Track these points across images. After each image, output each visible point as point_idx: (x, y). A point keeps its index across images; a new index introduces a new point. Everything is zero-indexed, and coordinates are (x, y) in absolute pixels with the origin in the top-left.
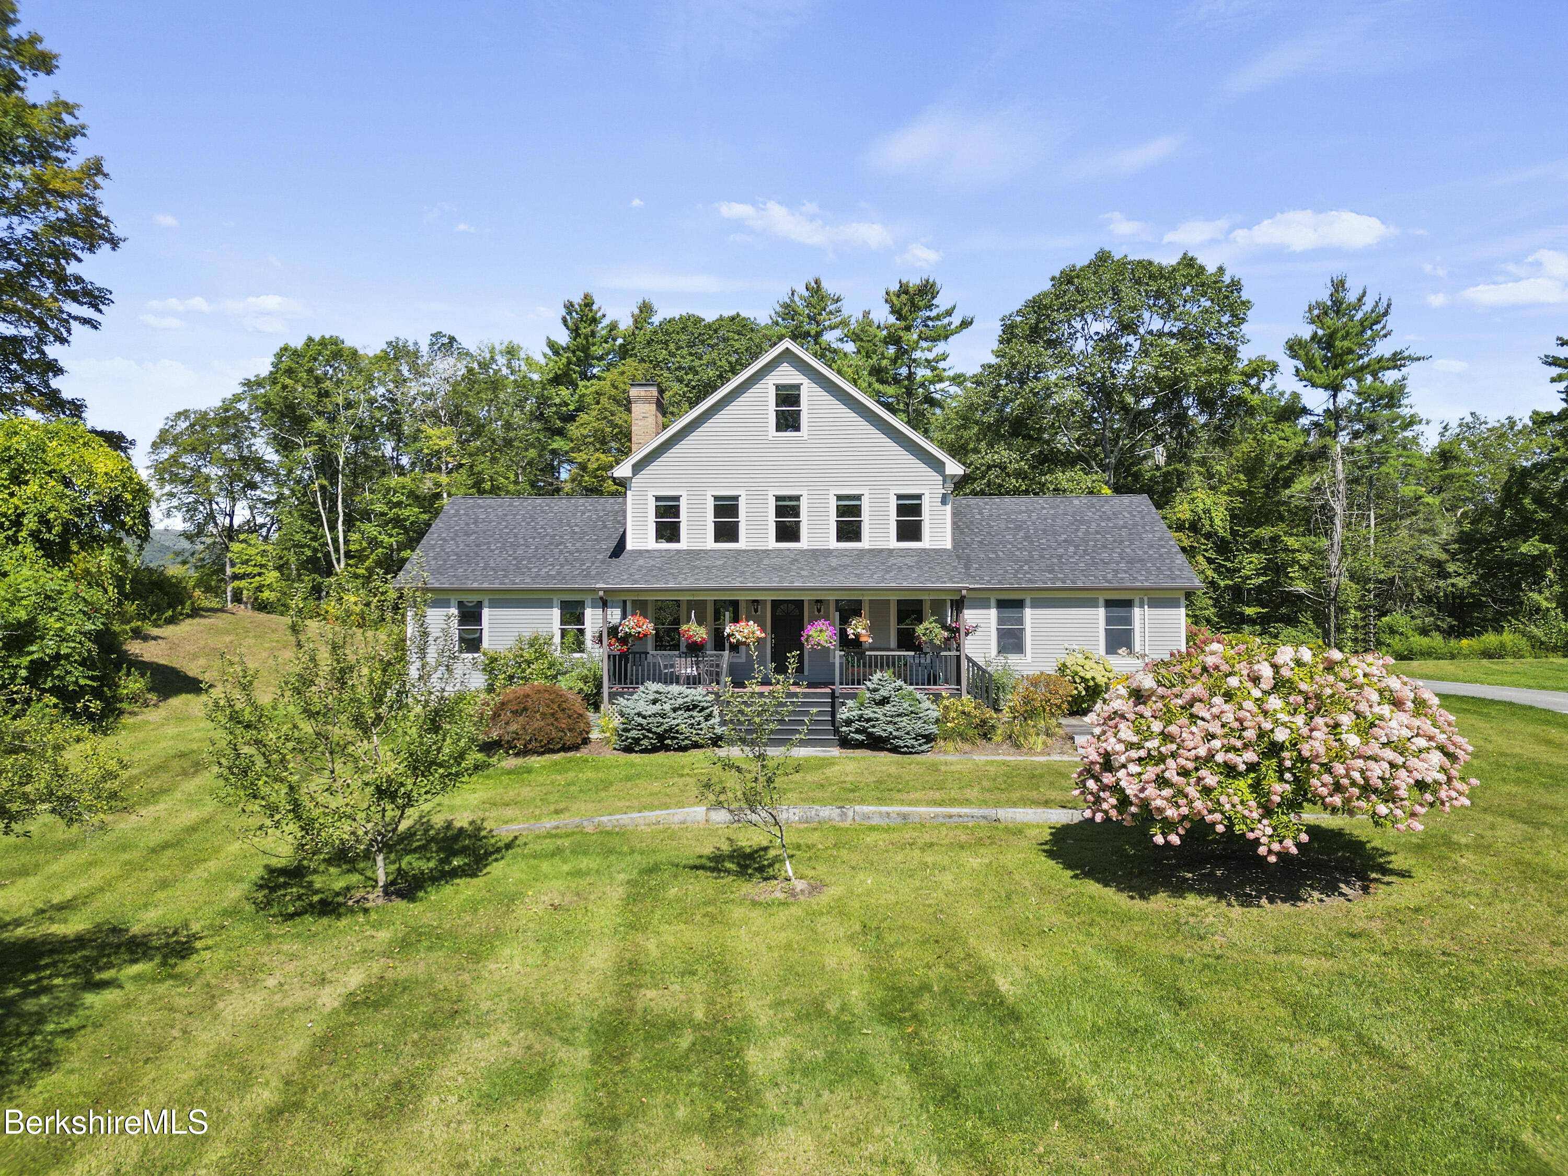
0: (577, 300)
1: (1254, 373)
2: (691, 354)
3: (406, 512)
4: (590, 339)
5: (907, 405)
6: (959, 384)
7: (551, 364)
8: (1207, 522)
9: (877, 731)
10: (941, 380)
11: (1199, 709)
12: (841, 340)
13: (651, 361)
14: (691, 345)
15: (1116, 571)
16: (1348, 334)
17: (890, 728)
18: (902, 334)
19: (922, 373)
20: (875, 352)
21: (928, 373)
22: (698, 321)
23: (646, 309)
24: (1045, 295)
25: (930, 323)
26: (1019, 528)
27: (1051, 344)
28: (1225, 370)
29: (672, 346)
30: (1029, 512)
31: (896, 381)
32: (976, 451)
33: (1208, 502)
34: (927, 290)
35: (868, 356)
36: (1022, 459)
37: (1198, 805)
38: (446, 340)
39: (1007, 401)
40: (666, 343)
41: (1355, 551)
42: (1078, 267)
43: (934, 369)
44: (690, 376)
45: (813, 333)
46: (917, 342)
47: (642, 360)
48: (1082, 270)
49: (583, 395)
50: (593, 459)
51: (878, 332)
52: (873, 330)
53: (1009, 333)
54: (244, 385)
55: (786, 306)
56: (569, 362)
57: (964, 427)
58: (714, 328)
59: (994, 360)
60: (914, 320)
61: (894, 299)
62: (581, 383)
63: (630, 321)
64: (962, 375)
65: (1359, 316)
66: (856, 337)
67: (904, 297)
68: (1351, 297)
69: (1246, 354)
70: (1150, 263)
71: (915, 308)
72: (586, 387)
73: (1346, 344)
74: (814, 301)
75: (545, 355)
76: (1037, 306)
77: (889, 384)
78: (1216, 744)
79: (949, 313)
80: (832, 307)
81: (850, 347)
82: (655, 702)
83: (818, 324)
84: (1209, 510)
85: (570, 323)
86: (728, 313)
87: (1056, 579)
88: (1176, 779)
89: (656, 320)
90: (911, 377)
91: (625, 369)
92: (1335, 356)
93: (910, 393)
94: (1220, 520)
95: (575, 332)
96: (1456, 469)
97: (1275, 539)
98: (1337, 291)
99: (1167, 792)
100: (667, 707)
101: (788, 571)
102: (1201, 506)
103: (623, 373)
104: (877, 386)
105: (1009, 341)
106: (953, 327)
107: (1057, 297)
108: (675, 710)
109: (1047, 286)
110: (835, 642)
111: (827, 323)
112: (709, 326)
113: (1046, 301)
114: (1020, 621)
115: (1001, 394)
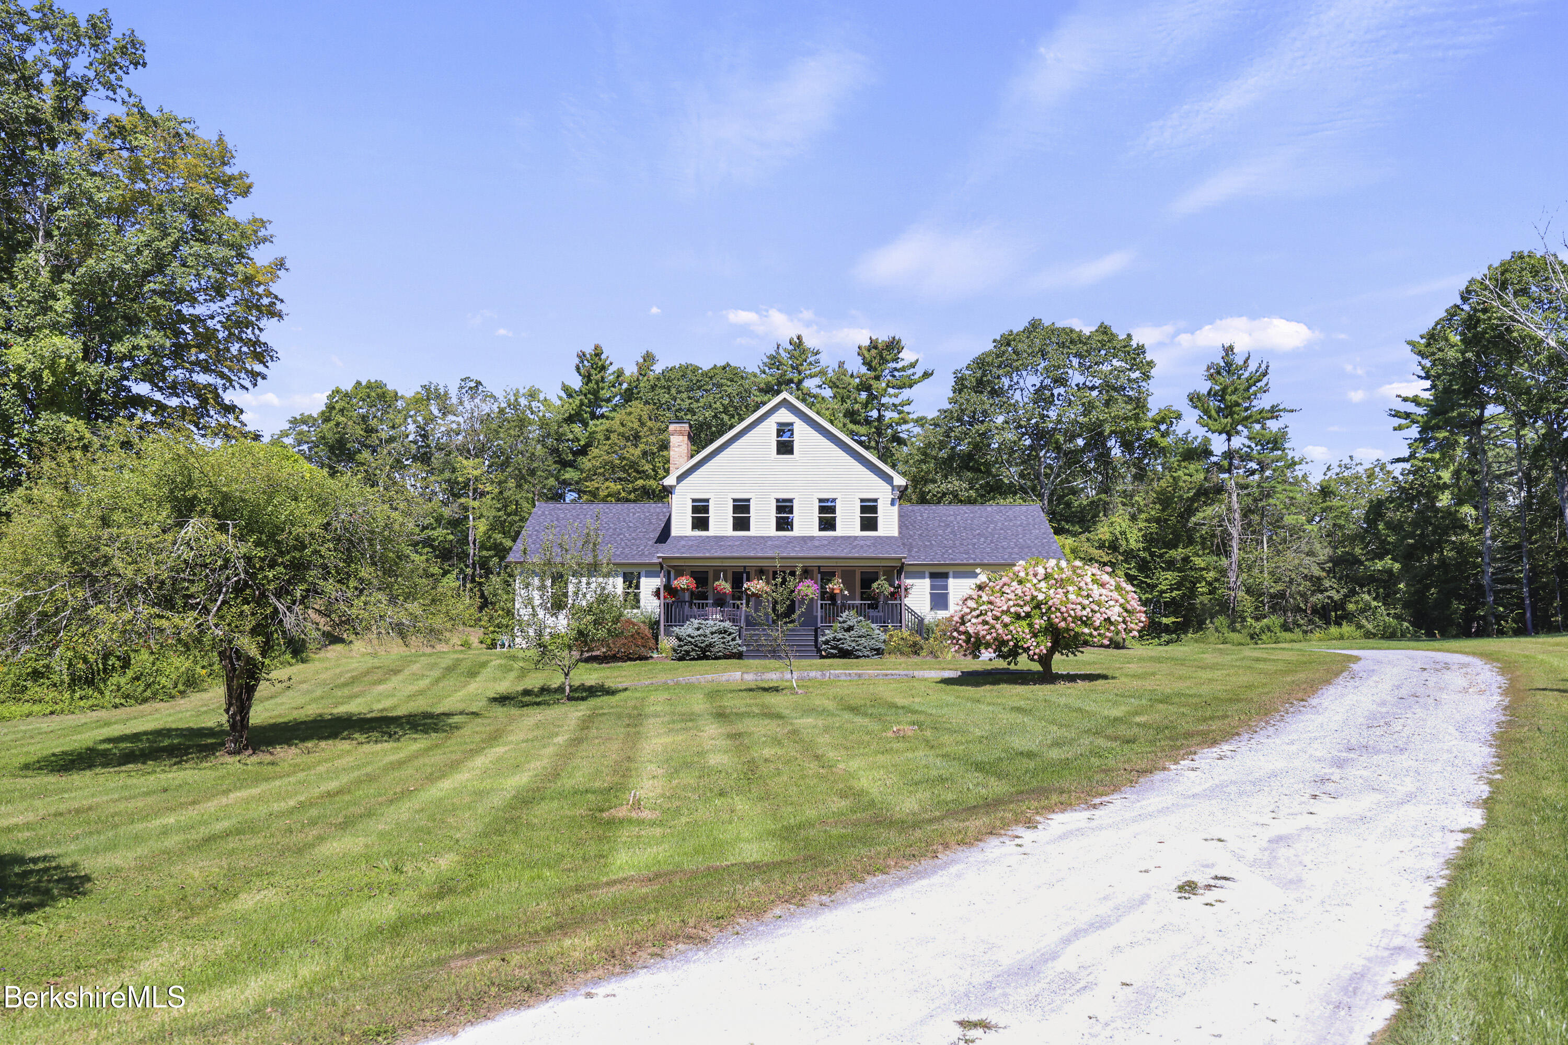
0: (589, 350)
1: (1163, 421)
2: (690, 398)
3: (435, 533)
4: (601, 385)
5: (877, 443)
6: (922, 426)
7: (566, 406)
8: (1124, 543)
9: (846, 646)
10: (906, 422)
11: (1006, 589)
12: (820, 386)
13: (655, 404)
14: (690, 389)
15: (1011, 554)
16: (1236, 389)
17: (854, 644)
18: (872, 382)
19: (889, 415)
20: (849, 397)
21: (895, 415)
22: (695, 369)
23: (649, 358)
24: (988, 354)
25: (896, 374)
26: (947, 526)
27: (994, 393)
28: (1137, 418)
29: (673, 391)
30: (955, 515)
31: (868, 422)
32: (934, 481)
33: (1124, 525)
34: (894, 346)
35: (843, 401)
36: (971, 488)
37: (1000, 631)
38: (473, 384)
39: (959, 440)
40: (669, 388)
41: (1250, 568)
42: (1015, 332)
43: (900, 412)
44: (689, 417)
45: (796, 380)
46: (886, 390)
47: (647, 403)
48: (1017, 334)
49: (594, 432)
50: (604, 487)
51: (851, 380)
52: (847, 379)
53: (960, 385)
54: (291, 422)
55: (772, 357)
56: (582, 404)
57: (923, 461)
58: (710, 375)
59: (947, 406)
60: (883, 371)
61: (866, 353)
62: (591, 423)
63: (635, 369)
64: (924, 418)
65: (1246, 375)
66: (833, 385)
67: (874, 352)
68: (1239, 361)
69: (1155, 406)
70: (1072, 331)
71: (883, 361)
72: (596, 426)
73: (1234, 398)
74: (796, 353)
75: (560, 398)
76: (981, 363)
77: (862, 425)
78: (1011, 603)
79: (913, 365)
80: (812, 359)
81: (827, 393)
82: (698, 629)
83: (800, 373)
84: (1125, 533)
85: (582, 371)
86: (721, 363)
87: (970, 558)
88: (992, 621)
89: (658, 368)
90: (880, 418)
91: (633, 410)
92: (1227, 407)
93: (879, 434)
94: (1134, 541)
95: (588, 378)
96: (1335, 502)
97: (1186, 560)
98: (1227, 355)
99: (986, 627)
100: (708, 632)
101: (786, 548)
102: (1118, 528)
103: (630, 413)
104: (851, 426)
105: (960, 391)
106: (916, 377)
107: (998, 356)
108: (712, 633)
109: (990, 346)
110: (818, 594)
111: (808, 372)
112: (705, 374)
113: (989, 359)
114: (946, 587)
115: (953, 434)
